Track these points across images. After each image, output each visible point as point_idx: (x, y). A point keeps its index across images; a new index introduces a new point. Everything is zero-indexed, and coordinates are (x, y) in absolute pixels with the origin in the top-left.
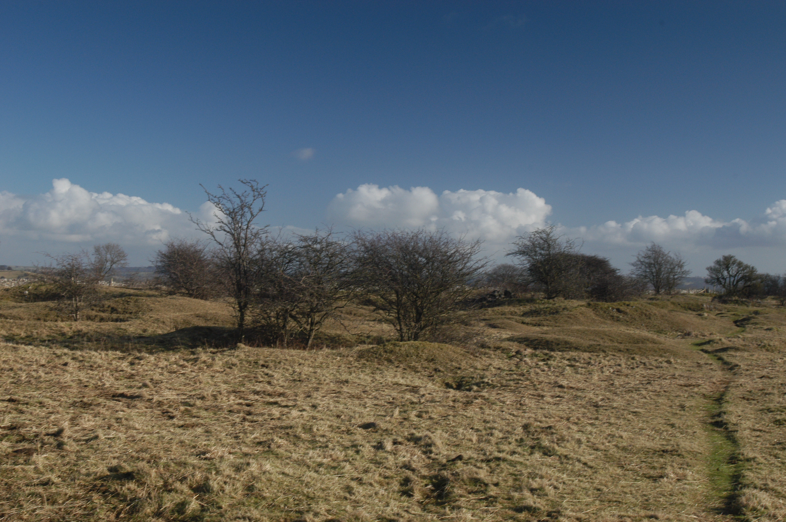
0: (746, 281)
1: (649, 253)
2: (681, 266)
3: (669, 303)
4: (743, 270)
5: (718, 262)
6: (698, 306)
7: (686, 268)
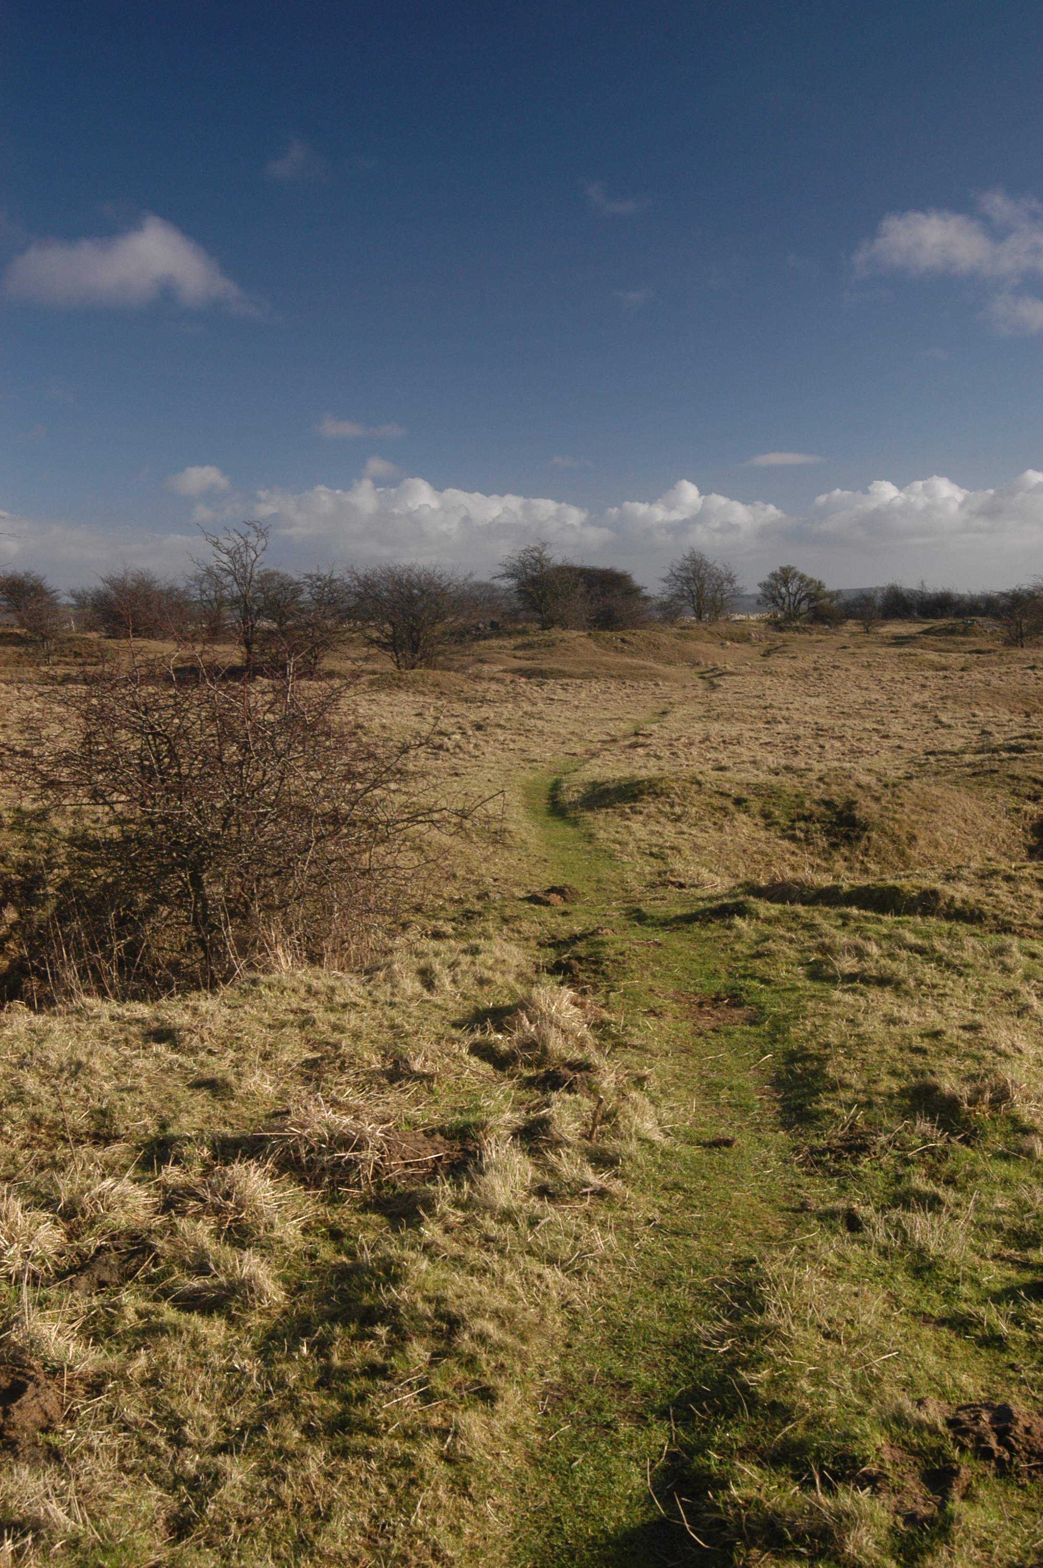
0: (811, 601)
1: (687, 562)
2: (731, 581)
3: (705, 633)
4: (807, 585)
5: (773, 575)
6: (743, 635)
7: (738, 584)
